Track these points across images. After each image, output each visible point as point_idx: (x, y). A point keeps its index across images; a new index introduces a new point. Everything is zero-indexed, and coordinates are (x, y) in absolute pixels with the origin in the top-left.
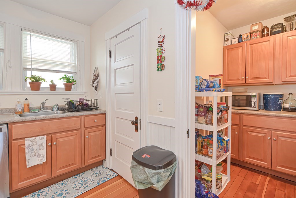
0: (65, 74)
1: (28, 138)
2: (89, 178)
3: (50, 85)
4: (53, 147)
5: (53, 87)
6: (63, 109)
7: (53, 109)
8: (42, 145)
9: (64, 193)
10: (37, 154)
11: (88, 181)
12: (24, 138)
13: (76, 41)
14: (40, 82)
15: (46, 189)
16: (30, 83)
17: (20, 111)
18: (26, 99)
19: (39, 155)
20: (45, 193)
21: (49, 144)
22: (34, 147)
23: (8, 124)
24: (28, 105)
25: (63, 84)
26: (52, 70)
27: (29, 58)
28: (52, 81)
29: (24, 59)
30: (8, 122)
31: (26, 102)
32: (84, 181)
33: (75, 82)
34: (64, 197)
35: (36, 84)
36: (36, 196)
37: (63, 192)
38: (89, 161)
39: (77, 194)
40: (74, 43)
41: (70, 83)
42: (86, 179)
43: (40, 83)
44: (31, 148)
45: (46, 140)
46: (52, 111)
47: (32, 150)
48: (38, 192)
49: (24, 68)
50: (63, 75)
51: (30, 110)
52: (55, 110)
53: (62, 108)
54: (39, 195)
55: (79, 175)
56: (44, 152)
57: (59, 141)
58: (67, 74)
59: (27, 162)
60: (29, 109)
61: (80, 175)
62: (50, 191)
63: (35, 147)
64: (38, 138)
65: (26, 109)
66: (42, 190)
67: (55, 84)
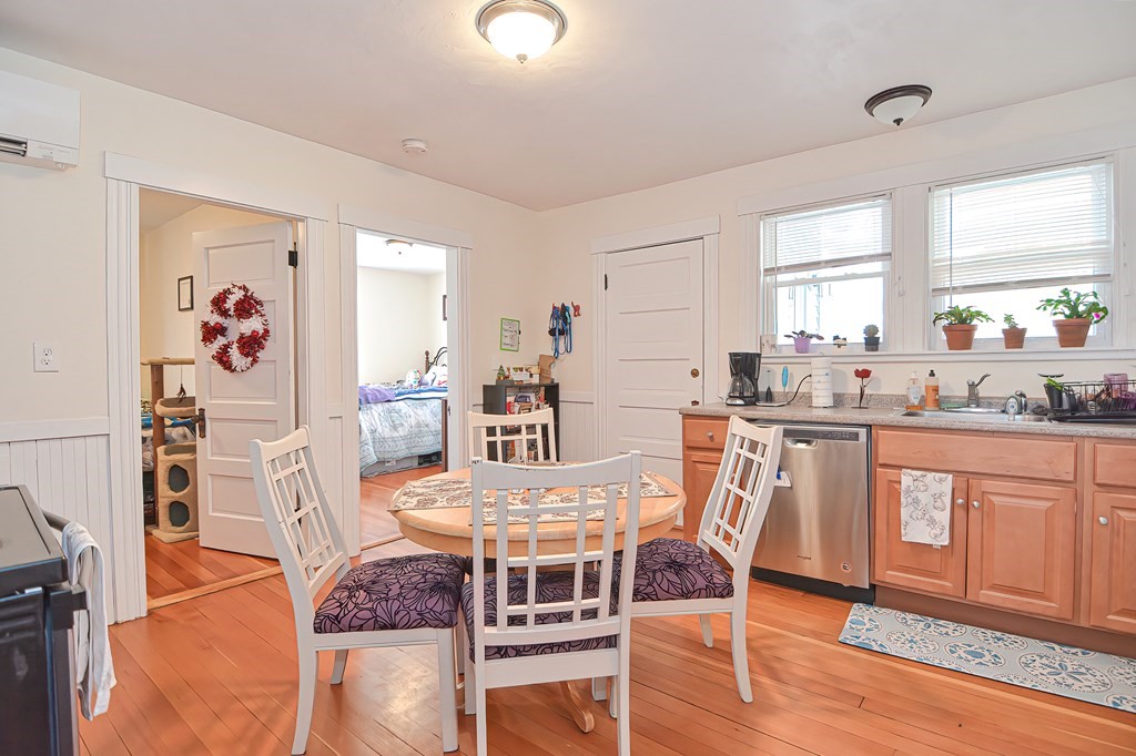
0: (1062, 288)
1: (909, 471)
2: (1098, 673)
3: (1005, 331)
4: (971, 511)
5: (1015, 337)
6: (1040, 412)
7: (1005, 405)
8: (939, 497)
9: (988, 657)
10: (927, 516)
11: (1085, 677)
12: (901, 467)
13: (1112, 155)
14: (975, 322)
15: (952, 626)
16: (946, 329)
17: (916, 404)
18: (932, 374)
19: (932, 522)
20: (944, 630)
21: (960, 501)
22: (921, 496)
23: (870, 426)
24: (936, 389)
25: (1051, 324)
26: (1011, 282)
27: (944, 260)
28: (1008, 319)
29: (937, 264)
30: (869, 423)
31: (932, 382)
32: (1070, 670)
33: (1101, 314)
34: (981, 663)
35: (960, 330)
36: (922, 624)
37: (986, 653)
38: (1109, 617)
39: (1021, 679)
40: (1104, 165)
41: (1079, 320)
42: (1083, 670)
43: (972, 329)
44: (913, 495)
45: (953, 489)
46: (1003, 412)
47: (916, 501)
48: (931, 619)
49: (934, 290)
50: (1054, 292)
51: (940, 404)
52: (1012, 411)
53: (1039, 407)
54: (930, 626)
55: (1066, 649)
56: (944, 517)
57: (989, 499)
58: (1069, 287)
59: (902, 527)
60: (937, 400)
61: (1074, 650)
62: (957, 633)
63: (924, 498)
64: (930, 475)
65: (930, 400)
66: (941, 622)
67: (1020, 327)
